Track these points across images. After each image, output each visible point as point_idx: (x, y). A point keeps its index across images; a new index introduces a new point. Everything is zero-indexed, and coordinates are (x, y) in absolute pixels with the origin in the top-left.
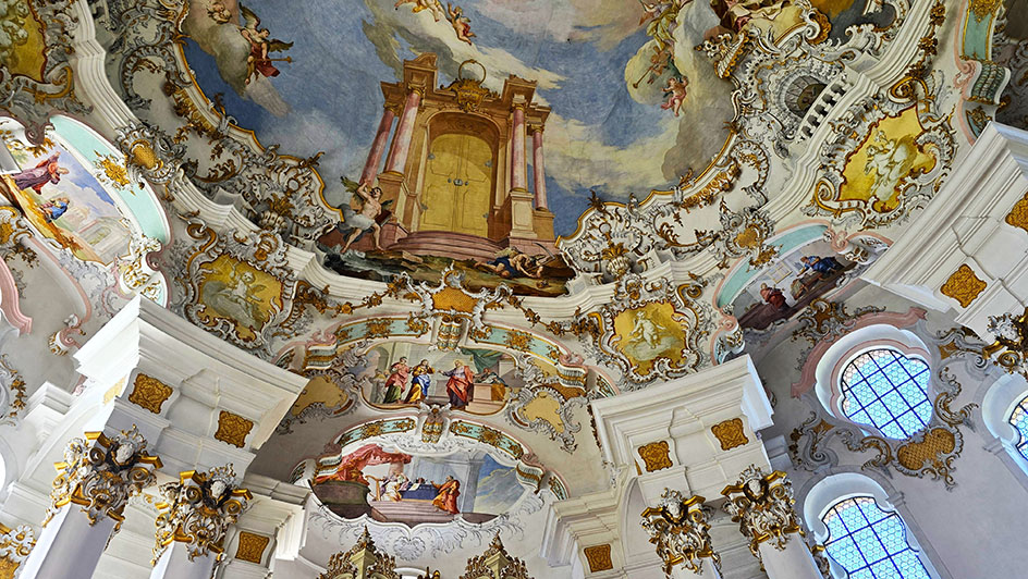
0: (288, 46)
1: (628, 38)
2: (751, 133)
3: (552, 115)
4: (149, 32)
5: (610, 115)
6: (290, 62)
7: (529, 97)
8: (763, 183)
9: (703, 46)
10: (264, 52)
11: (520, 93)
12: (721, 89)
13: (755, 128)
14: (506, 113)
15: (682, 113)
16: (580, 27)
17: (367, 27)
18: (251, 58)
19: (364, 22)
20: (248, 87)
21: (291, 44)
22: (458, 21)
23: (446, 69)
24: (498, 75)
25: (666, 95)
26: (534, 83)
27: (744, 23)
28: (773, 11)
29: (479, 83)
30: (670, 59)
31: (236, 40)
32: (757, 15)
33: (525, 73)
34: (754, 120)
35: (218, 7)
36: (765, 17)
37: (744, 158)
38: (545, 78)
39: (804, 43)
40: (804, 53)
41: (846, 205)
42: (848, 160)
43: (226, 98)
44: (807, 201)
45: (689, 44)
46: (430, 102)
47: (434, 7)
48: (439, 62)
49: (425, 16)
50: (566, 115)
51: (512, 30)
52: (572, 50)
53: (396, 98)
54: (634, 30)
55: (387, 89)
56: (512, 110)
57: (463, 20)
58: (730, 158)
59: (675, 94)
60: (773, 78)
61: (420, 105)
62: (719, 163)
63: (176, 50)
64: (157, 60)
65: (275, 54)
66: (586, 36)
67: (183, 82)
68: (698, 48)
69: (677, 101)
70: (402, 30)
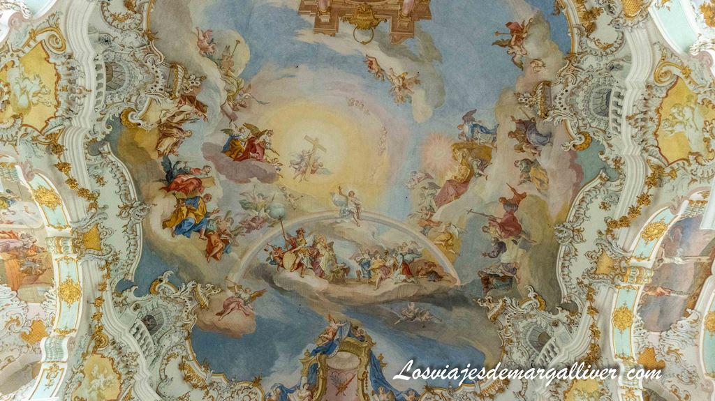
0: (497, 43)
1: (256, 74)
2: (134, 35)
3: (296, 8)
4: (589, 62)
5: (250, 16)
6: (497, 32)
7: (318, 22)
8: (102, 7)
9: (201, 80)
10: (514, 39)
11: (325, 24)
12: (172, 56)
13: (132, 39)
14: (333, 6)
15: (194, 30)
16: (292, 76)
17: (440, 59)
18: (524, 36)
19: (441, 62)
20: (532, 16)
21: (494, 44)
22: (377, 70)
23: (383, 35)
24: (344, 35)
25: (212, 41)
26: (316, 32)
27: (180, 102)
28: (165, 116)
29: (358, 27)
30: (220, 67)
31: (531, 47)
32: (174, 110)
33: (324, 39)
34: (137, 44)
35: (537, 69)
36: (168, 111)
37: (128, 16)
38: (308, 37)
39: (133, 107)
40: (129, 101)
41: (32, 43)
42: (58, 75)
43: (551, 11)
44: (61, 21)
45: (210, 78)
46: (396, 8)
47: (394, 78)
48: (388, 39)
49: (399, 71)
50: (285, 10)
51: (339, 69)
52: (293, 59)
53: (420, 9)
54: (253, 81)
55: (426, 14)
56: (329, 9)
57: (373, 71)
58: (139, 12)
59: (206, 44)
60: (140, 77)
61: (402, 5)
62: (146, 6)
63: (576, 49)
64: (592, 45)
65: (506, 38)
66: (285, 71)
67: (579, 29)
68: (203, 78)
69: (202, 38)
70: (415, 59)
